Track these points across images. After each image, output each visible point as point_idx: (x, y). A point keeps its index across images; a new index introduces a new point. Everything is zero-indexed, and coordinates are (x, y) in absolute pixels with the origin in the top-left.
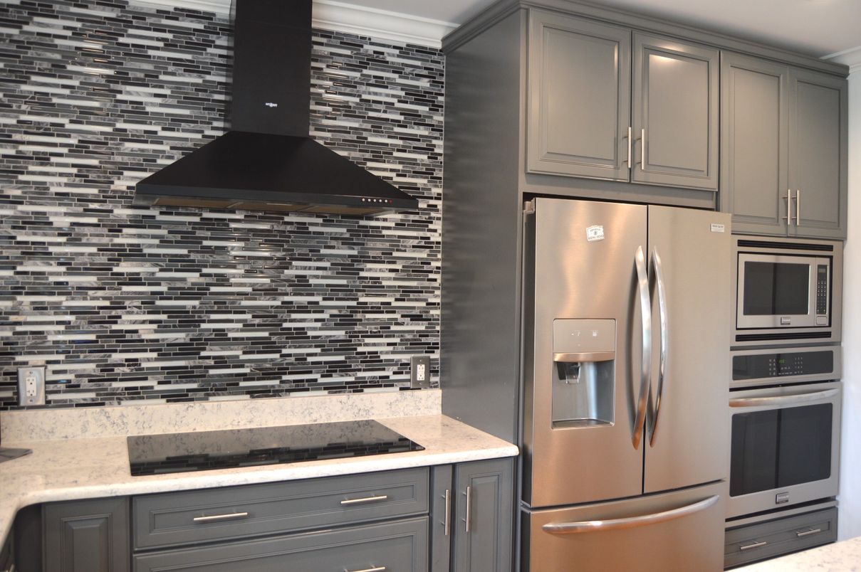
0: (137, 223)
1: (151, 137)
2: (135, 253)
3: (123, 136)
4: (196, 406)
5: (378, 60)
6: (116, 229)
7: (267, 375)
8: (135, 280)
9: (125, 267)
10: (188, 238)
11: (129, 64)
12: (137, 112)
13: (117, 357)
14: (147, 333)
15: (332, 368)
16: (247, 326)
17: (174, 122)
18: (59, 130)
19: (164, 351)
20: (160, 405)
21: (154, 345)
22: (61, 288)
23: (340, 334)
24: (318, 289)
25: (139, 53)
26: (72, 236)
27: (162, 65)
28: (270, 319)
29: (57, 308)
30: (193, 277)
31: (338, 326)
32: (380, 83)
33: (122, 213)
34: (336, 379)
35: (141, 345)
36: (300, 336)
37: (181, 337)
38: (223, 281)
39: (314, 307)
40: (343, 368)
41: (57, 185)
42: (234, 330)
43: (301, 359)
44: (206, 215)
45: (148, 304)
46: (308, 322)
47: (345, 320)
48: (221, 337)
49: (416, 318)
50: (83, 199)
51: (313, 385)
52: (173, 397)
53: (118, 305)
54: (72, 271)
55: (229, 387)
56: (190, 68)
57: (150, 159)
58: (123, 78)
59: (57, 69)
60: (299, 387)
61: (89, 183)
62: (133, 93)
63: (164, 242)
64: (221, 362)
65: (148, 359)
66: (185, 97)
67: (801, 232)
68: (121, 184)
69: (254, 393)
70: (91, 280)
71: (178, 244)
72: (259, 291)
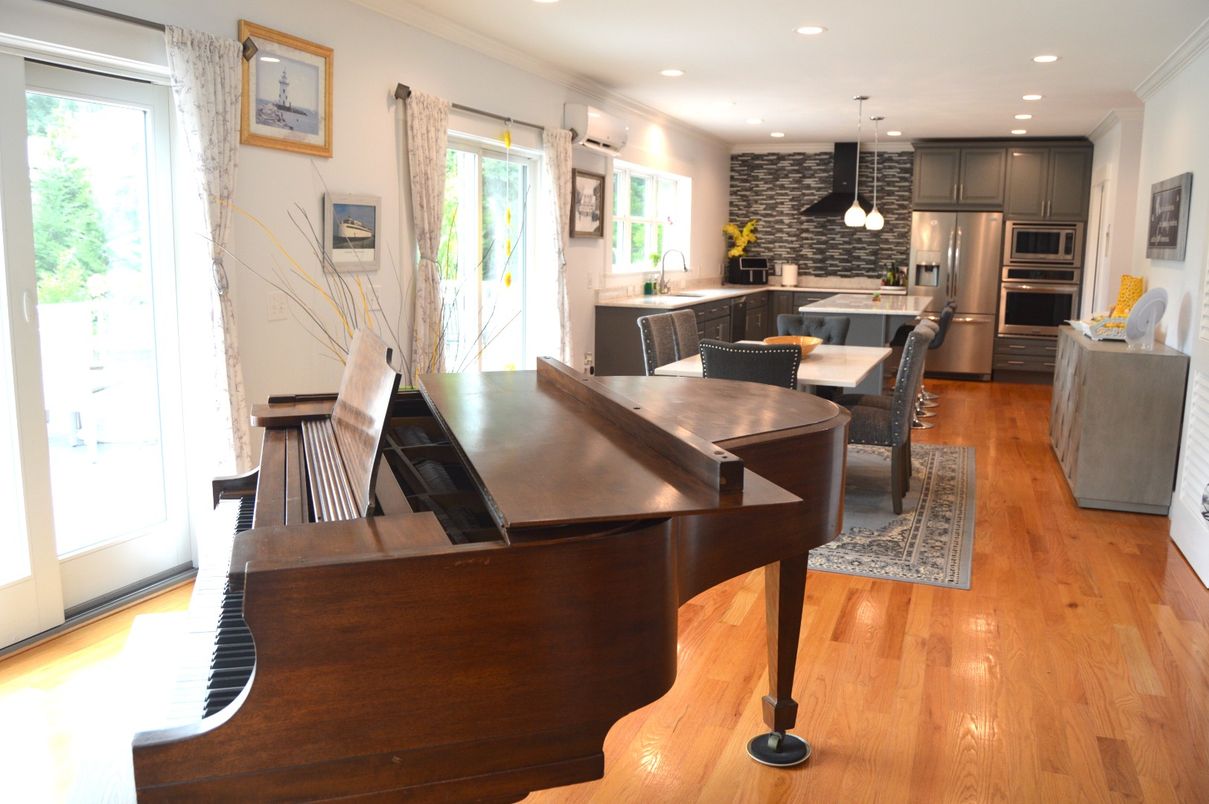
0: (808, 221)
1: (813, 194)
2: (807, 231)
3: (804, 195)
4: (823, 279)
5: (890, 159)
6: (802, 223)
7: (846, 270)
8: (807, 239)
9: (804, 235)
10: (823, 226)
11: (806, 172)
12: (808, 187)
13: (801, 262)
14: (810, 255)
15: (869, 270)
16: (841, 254)
17: (819, 189)
18: (786, 194)
19: (815, 261)
20: (812, 278)
21: (812, 259)
22: (786, 241)
23: (873, 258)
24: (865, 242)
25: (809, 168)
26: (790, 226)
27: (816, 171)
28: (848, 252)
29: (785, 247)
30: (824, 238)
31: (872, 255)
32: (890, 168)
33: (803, 218)
34: (871, 273)
35: (807, 259)
36: (858, 258)
37: (819, 257)
38: (833, 239)
39: (864, 248)
40: (873, 270)
41: (786, 211)
42: (836, 255)
43: (859, 266)
44: (829, 218)
45: (811, 246)
46: (862, 254)
47: (874, 253)
48: (832, 258)
49: (902, 254)
50: (793, 215)
51: (862, 275)
52: (816, 275)
53: (801, 246)
54: (790, 236)
55: (834, 273)
56: (824, 171)
57: (812, 201)
58: (804, 177)
59: (786, 176)
60: (858, 275)
61: (795, 210)
62: (807, 181)
63: (816, 227)
64: (832, 265)
65: (810, 263)
66: (822, 180)
67: (1053, 218)
68: (803, 209)
69: (842, 276)
70: (794, 239)
71: (820, 228)
72: (845, 243)
